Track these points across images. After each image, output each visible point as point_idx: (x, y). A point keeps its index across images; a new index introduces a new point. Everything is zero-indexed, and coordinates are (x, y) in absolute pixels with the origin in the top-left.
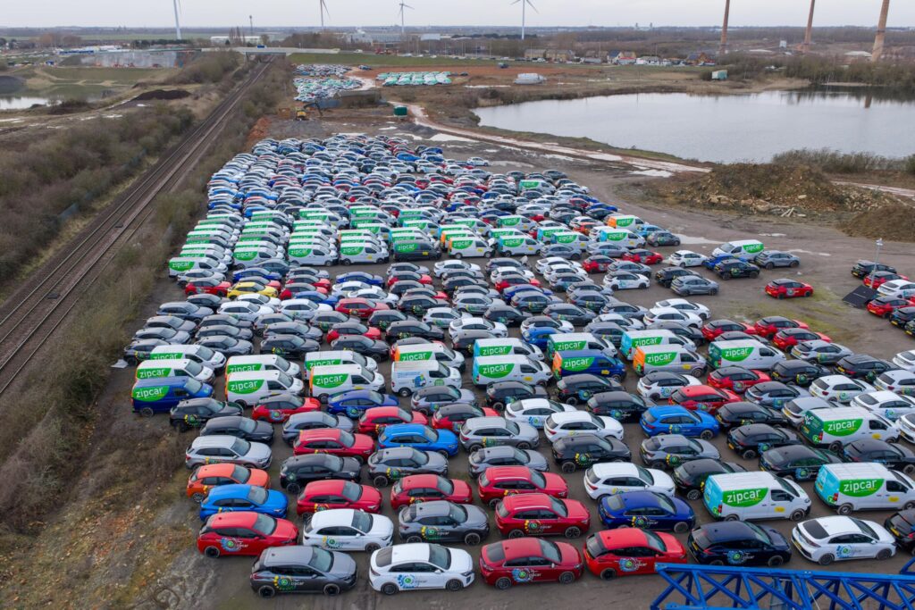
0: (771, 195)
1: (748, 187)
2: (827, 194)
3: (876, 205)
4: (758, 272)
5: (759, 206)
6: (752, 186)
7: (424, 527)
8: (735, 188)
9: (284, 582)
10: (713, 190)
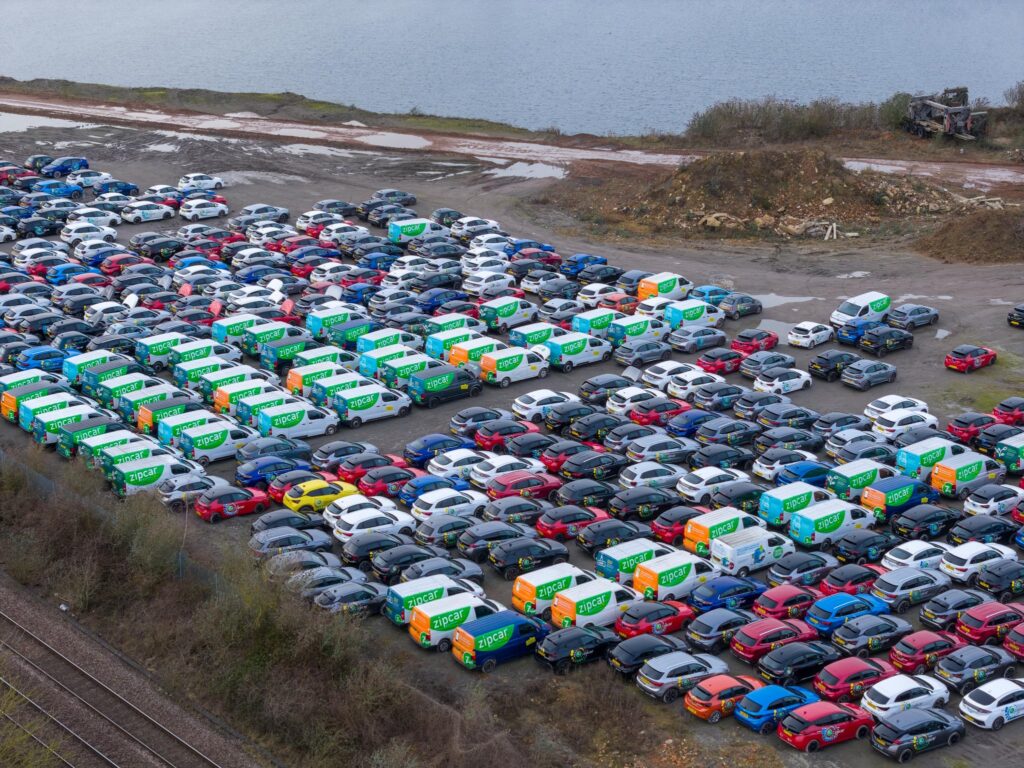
0: (782, 203)
1: (746, 192)
2: (857, 193)
3: (926, 203)
4: (912, 338)
5: (790, 227)
6: (753, 191)
7: (976, 671)
8: (729, 198)
9: (921, 741)
10: (696, 204)
